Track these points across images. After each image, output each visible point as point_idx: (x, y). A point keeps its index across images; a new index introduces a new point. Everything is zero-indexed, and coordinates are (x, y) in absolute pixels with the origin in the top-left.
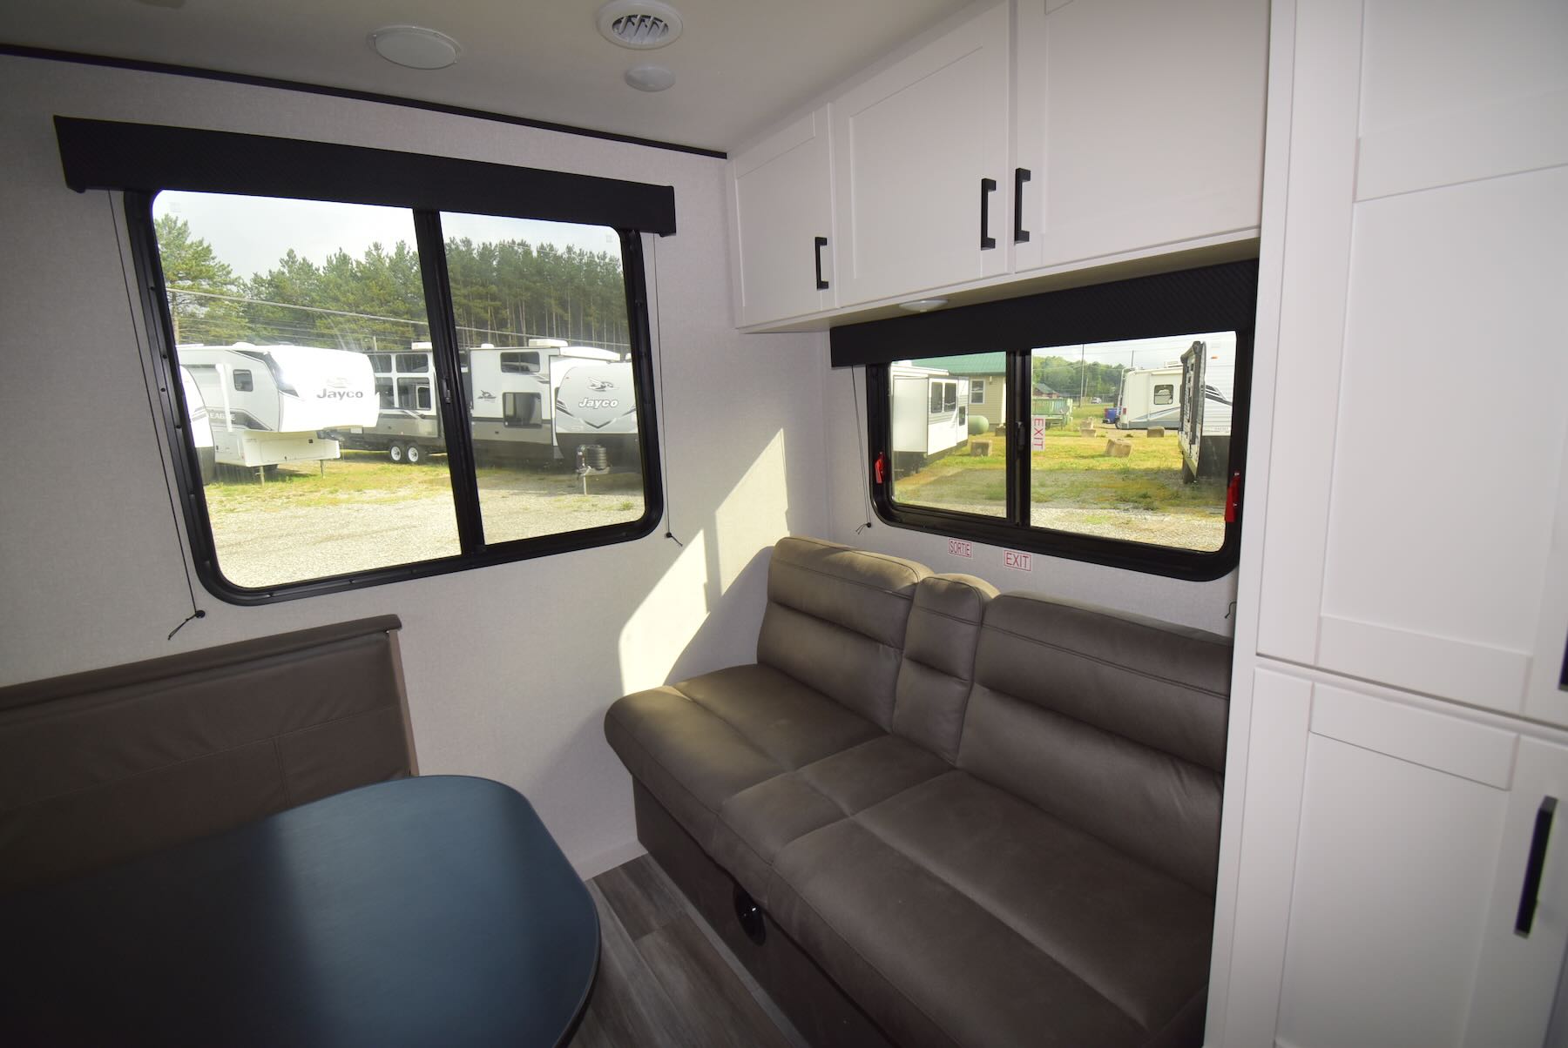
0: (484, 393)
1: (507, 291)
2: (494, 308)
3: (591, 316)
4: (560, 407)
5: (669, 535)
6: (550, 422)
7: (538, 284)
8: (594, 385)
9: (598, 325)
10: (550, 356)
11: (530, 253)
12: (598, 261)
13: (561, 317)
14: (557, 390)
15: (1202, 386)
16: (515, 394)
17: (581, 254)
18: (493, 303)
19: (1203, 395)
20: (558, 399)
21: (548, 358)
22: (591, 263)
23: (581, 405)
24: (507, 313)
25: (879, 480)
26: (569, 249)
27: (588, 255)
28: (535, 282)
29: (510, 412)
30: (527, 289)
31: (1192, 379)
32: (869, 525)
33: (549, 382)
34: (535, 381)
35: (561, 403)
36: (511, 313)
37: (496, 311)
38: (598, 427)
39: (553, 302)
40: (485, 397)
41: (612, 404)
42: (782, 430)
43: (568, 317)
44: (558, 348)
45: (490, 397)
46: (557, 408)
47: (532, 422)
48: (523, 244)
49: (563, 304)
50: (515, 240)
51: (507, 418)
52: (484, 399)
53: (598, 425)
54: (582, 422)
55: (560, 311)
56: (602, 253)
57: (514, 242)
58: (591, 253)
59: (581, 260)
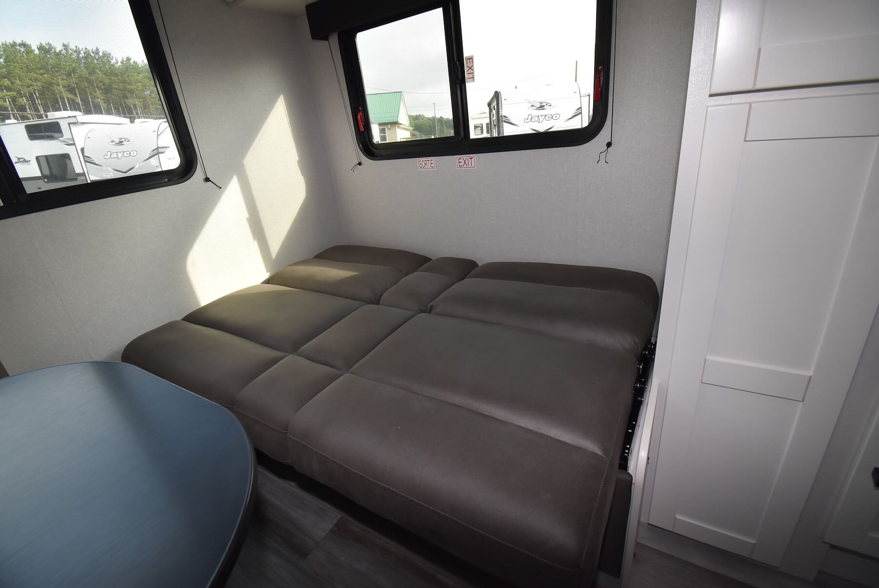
0: (19, 159)
1: (19, 83)
2: (11, 97)
3: (98, 98)
4: (88, 160)
5: (207, 180)
6: (83, 174)
7: (46, 76)
8: (113, 141)
9: (105, 105)
10: (69, 124)
11: (32, 51)
12: (93, 55)
13: (73, 100)
14: (82, 150)
15: (501, 116)
16: (46, 157)
17: (77, 51)
18: (9, 93)
19: (502, 122)
20: (85, 155)
21: (68, 125)
22: (87, 54)
23: (106, 157)
24: (24, 101)
25: (362, 129)
26: (65, 46)
27: (84, 50)
28: (42, 74)
29: (47, 172)
30: (36, 80)
31: (495, 115)
32: (360, 164)
33: (74, 144)
34: (62, 144)
35: (89, 157)
36: (27, 100)
37: (14, 100)
38: (125, 173)
39: (63, 90)
40: (21, 162)
41: (132, 154)
42: (282, 96)
43: (79, 100)
44: (75, 117)
45: (25, 161)
46: (86, 161)
47: (68, 177)
48: (23, 45)
49: (71, 90)
50: (16, 41)
51: (44, 177)
52: (20, 163)
53: (124, 171)
54: (110, 169)
55: (71, 96)
56: (95, 49)
57: (15, 43)
58: (86, 49)
59: (78, 54)
